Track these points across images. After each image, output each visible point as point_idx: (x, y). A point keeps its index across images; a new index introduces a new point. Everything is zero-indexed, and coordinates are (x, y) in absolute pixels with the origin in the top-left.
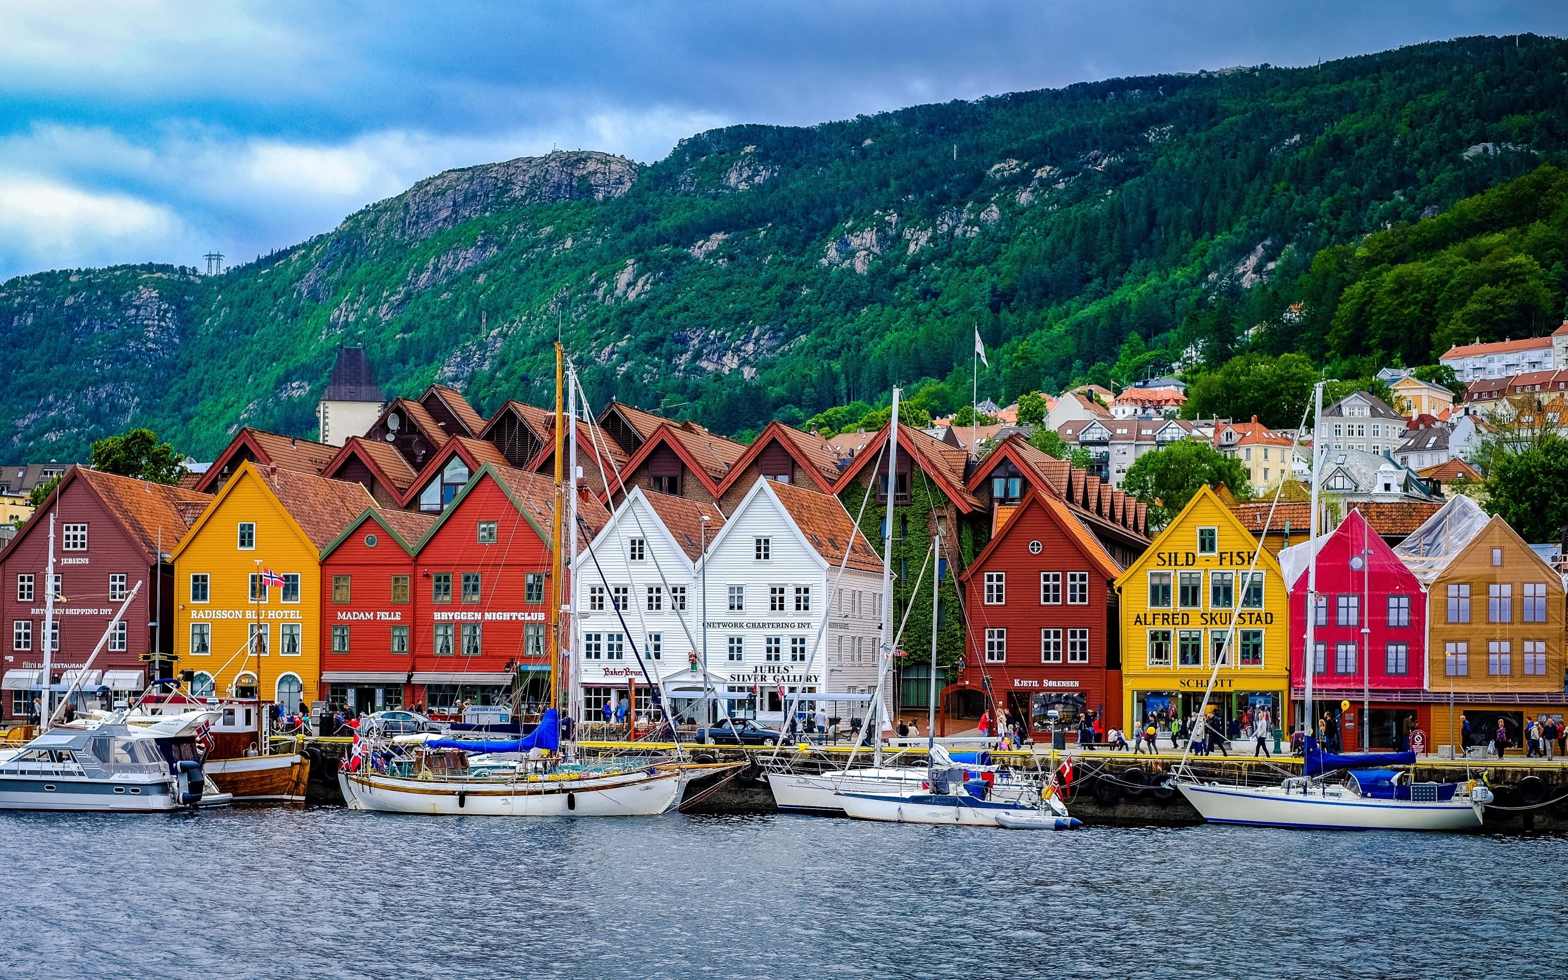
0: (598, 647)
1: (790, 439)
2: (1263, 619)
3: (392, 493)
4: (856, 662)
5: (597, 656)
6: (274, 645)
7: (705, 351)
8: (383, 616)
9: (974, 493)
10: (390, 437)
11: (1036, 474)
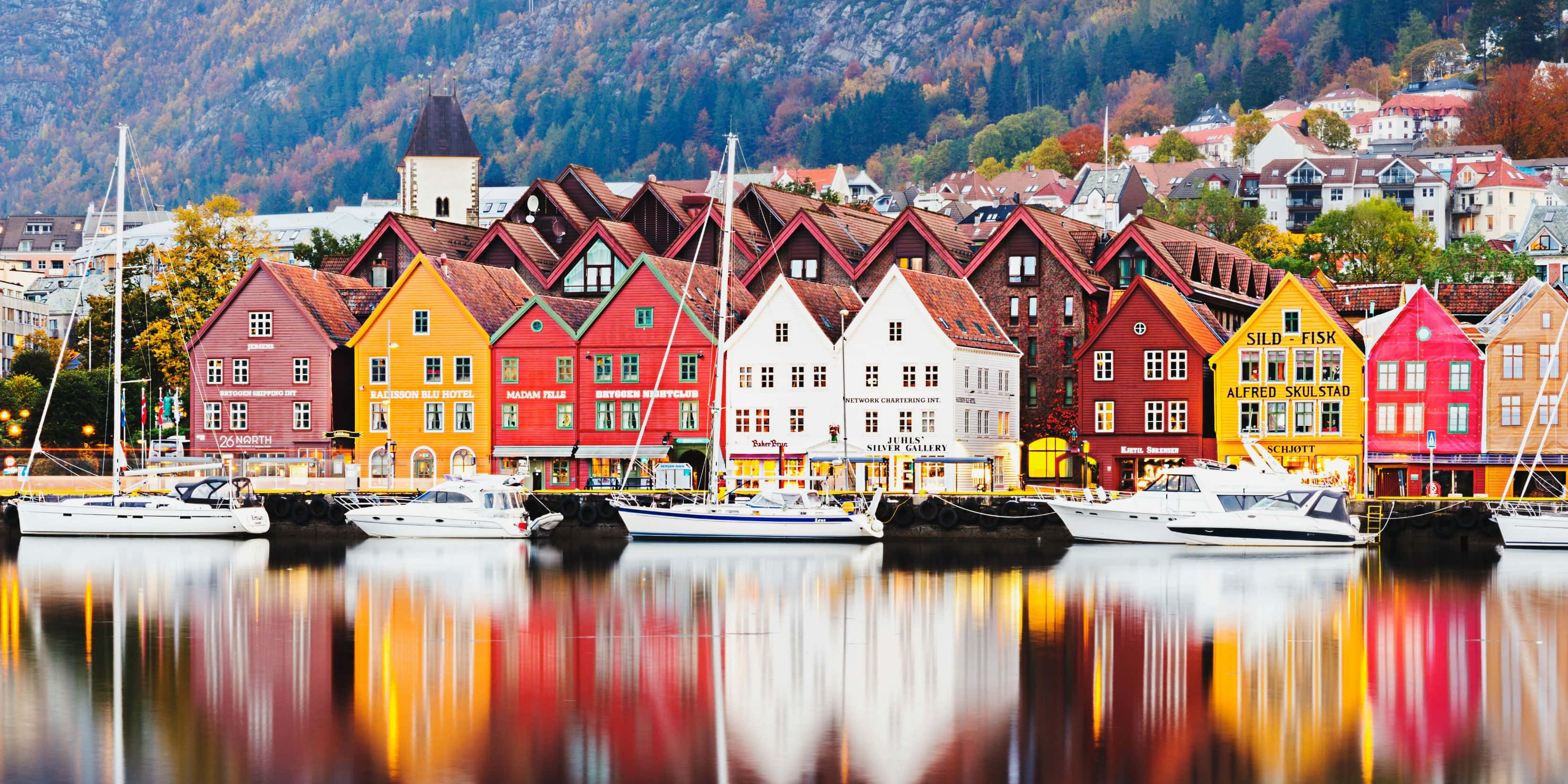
0: (747, 422)
1: (923, 223)
2: (1341, 392)
3: (536, 276)
4: (983, 434)
5: (746, 429)
6: (449, 422)
7: (836, 34)
8: (549, 394)
9: (1101, 274)
10: (530, 219)
11: (1161, 255)
